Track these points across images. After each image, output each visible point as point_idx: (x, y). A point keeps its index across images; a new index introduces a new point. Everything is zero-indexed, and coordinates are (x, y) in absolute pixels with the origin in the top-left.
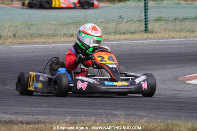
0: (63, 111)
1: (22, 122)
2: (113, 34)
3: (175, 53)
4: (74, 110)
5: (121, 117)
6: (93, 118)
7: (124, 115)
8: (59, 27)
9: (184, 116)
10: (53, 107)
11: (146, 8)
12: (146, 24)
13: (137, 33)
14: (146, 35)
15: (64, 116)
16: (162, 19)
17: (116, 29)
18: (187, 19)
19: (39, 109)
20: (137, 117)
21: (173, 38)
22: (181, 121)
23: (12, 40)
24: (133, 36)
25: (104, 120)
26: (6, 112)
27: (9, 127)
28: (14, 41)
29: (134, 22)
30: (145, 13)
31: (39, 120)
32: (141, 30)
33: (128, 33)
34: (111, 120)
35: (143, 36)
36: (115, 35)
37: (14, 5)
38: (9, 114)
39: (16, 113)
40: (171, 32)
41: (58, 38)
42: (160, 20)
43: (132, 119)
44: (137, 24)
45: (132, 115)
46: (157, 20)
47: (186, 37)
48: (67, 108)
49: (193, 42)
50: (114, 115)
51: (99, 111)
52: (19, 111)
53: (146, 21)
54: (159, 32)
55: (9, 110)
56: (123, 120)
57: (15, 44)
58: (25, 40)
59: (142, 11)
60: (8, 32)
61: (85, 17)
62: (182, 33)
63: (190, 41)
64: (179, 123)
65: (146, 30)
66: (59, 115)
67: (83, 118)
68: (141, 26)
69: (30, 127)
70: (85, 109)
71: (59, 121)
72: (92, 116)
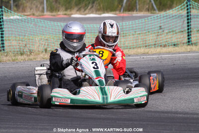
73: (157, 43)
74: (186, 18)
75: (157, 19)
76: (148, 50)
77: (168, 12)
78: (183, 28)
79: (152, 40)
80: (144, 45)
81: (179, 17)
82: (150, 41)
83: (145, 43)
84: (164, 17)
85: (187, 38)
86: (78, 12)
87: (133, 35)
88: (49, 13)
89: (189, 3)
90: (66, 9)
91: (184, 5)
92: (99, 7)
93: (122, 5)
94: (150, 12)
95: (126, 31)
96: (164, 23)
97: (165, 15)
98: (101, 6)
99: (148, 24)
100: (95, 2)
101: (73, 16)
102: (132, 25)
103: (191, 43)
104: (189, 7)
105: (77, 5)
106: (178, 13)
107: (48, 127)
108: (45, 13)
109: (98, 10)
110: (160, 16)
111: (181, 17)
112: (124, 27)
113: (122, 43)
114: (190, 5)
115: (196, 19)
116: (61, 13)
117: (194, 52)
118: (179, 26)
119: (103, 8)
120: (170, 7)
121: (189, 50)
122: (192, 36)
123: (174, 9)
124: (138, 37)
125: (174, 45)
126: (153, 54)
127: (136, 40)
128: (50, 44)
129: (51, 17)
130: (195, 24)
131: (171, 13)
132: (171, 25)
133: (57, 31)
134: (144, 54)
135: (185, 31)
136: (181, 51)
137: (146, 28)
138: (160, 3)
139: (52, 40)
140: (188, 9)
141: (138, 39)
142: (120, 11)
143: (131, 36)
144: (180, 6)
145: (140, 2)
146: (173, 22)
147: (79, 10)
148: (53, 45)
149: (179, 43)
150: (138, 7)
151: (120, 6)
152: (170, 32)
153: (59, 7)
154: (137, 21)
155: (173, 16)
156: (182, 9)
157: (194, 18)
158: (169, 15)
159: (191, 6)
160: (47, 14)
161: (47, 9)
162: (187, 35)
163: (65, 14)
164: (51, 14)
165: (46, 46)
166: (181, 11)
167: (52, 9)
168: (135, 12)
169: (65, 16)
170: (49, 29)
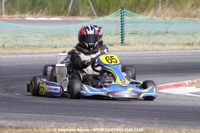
0: (48, 117)
1: (11, 127)
3: (148, 64)
4: (58, 116)
5: (101, 123)
6: (75, 124)
7: (103, 121)
8: (44, 38)
9: (157, 123)
10: (39, 113)
11: (123, 23)
12: (122, 38)
13: (114, 46)
14: (122, 48)
15: (49, 121)
16: (136, 33)
18: (157, 33)
19: (26, 115)
20: (115, 124)
21: (146, 50)
22: (154, 128)
24: (110, 48)
25: (85, 126)
28: (3, 51)
29: (112, 35)
30: (122, 27)
31: (27, 125)
32: (117, 42)
34: (92, 125)
37: (3, 18)
39: (6, 119)
40: (145, 45)
41: (43, 49)
42: (134, 34)
43: (110, 126)
44: (114, 37)
45: (110, 121)
46: (132, 33)
47: (158, 50)
48: (51, 114)
49: (165, 54)
50: (94, 121)
51: (81, 118)
52: (8, 117)
53: (122, 35)
54: (134, 45)
56: (102, 126)
57: (4, 54)
58: (13, 51)
59: (118, 26)
61: (68, 30)
62: (155, 46)
63: (162, 53)
64: (152, 129)
65: (122, 43)
66: (44, 121)
67: (66, 123)
68: (118, 39)
69: (19, 132)
70: (68, 115)
71: (44, 127)
72: (74, 122)
74: (120, 23)
75: (99, 23)
77: (105, 17)
78: (117, 31)
81: (114, 22)
84: (102, 22)
85: (121, 39)
86: (31, 16)
88: (6, 16)
89: (122, 11)
90: (21, 13)
91: (119, 12)
92: (48, 12)
93: (67, 11)
94: (90, 17)
95: (71, 32)
97: (103, 20)
98: (50, 11)
100: (46, 8)
101: (27, 19)
103: (123, 44)
104: (123, 14)
105: (30, 10)
106: (114, 19)
107: (4, 110)
108: (3, 16)
109: (48, 14)
110: (99, 21)
111: (116, 22)
113: (67, 42)
114: (124, 12)
115: (128, 24)
116: (17, 16)
117: (126, 51)
118: (115, 29)
119: (52, 13)
120: (107, 14)
121: (122, 50)
122: (125, 38)
123: (110, 15)
125: (110, 45)
128: (7, 41)
129: (8, 19)
130: (127, 28)
131: (108, 18)
132: (108, 28)
133: (13, 31)
135: (119, 33)
136: (116, 50)
138: (99, 11)
139: (9, 38)
140: (121, 16)
142: (66, 16)
144: (115, 13)
145: (82, 9)
146: (109, 26)
147: (32, 14)
148: (10, 42)
149: (114, 43)
150: (81, 13)
151: (66, 12)
152: (106, 34)
153: (15, 11)
154: (79, 24)
155: (109, 21)
156: (117, 16)
157: (127, 23)
158: (106, 20)
159: (125, 14)
160: (5, 16)
161: (5, 12)
162: (120, 37)
163: (20, 17)
164: (8, 16)
165: (4, 43)
166: (116, 18)
167: (9, 12)
168: (78, 17)
169: (20, 19)
170: (6, 28)
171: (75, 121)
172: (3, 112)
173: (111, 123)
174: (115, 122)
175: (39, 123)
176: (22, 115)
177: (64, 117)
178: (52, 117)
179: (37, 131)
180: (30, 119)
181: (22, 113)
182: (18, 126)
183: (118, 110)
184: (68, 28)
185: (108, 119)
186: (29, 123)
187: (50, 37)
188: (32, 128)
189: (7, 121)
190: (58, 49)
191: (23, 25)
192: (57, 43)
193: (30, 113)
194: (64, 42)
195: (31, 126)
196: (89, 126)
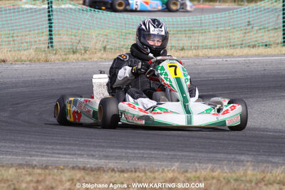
0: (168, 155)
1: (113, 170)
2: (239, 47)
4: (184, 153)
5: (248, 164)
6: (210, 166)
7: (251, 161)
10: (155, 149)
12: (284, 34)
13: (273, 47)
15: (170, 161)
17: (243, 41)
19: (136, 151)
20: (270, 165)
23: (102, 54)
24: (266, 50)
25: (225, 167)
26: (93, 155)
27: (96, 176)
28: (104, 56)
29: (268, 31)
30: (284, 18)
31: (137, 167)
32: (277, 41)
33: (259, 46)
34: (235, 168)
35: (280, 51)
36: (241, 47)
38: (96, 158)
39: (106, 157)
43: (263, 168)
44: (272, 34)
45: (263, 162)
48: (173, 150)
50: (238, 161)
51: (218, 156)
52: (110, 154)
53: (284, 30)
55: (97, 153)
56: (251, 168)
57: (105, 60)
59: (279, 15)
60: (96, 43)
61: (201, 23)
65: (284, 42)
66: (164, 161)
67: (197, 164)
68: (277, 36)
69: (124, 177)
70: (199, 152)
71: (163, 170)
72: (208, 163)
73: (244, 42)
74: (282, 12)
76: (233, 51)
77: (259, 3)
78: (278, 24)
79: (238, 38)
80: (228, 45)
81: (272, 10)
82: (236, 40)
83: (230, 43)
84: (253, 10)
85: (282, 37)
87: (214, 31)
94: (236, 4)
95: (205, 26)
96: (253, 17)
97: (255, 8)
99: (234, 18)
102: (209, 19)
106: (272, 5)
110: (249, 8)
112: (203, 21)
113: (200, 41)
118: (272, 22)
121: (284, 52)
124: (221, 34)
125: (266, 45)
126: (239, 57)
127: (218, 38)
128: (110, 40)
131: (263, 5)
132: (262, 20)
133: (119, 24)
134: (228, 56)
135: (280, 28)
136: (274, 53)
137: (231, 24)
139: (113, 35)
140: (284, 2)
141: (221, 37)
142: (199, 2)
143: (212, 33)
146: (265, 17)
148: (114, 41)
149: (272, 43)
152: (260, 29)
154: (219, 14)
155: (264, 10)
156: (276, 1)
158: (260, 8)
162: (282, 33)
165: (105, 43)
166: (275, 4)
168: (218, 3)
170: (109, 21)
171: (210, 161)
172: (103, 147)
173: (265, 165)
174: (271, 162)
175: (155, 164)
176: (131, 151)
177: (192, 154)
178: (175, 155)
179: (152, 175)
180: (142, 158)
181: (130, 148)
182: (124, 168)
183: (276, 145)
184: (201, 20)
185: (260, 158)
186: (141, 164)
187: (174, 34)
188: (144, 171)
189: (107, 161)
190: (187, 51)
191: (133, 16)
192: (185, 42)
193: (143, 148)
194: (197, 41)
195: (143, 167)
196: (231, 169)
